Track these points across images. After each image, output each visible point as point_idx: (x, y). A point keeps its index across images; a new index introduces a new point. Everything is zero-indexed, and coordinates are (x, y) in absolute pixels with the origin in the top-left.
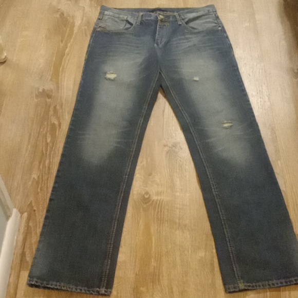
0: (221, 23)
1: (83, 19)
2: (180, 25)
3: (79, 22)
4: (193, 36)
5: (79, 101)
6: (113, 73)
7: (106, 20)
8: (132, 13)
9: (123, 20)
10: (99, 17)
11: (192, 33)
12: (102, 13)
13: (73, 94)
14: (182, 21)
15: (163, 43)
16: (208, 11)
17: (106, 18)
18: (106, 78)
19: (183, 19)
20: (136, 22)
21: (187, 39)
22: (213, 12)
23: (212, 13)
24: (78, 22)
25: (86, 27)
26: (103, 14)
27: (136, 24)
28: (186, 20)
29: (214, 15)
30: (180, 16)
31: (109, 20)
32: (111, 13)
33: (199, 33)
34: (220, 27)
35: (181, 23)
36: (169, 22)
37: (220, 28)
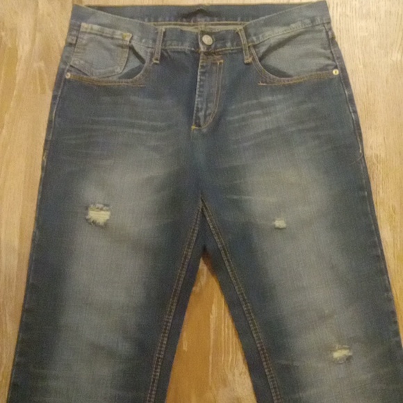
0: (340, 58)
1: (34, 41)
2: (248, 64)
3: (27, 48)
4: (275, 98)
5: (31, 288)
6: (101, 209)
7: (86, 45)
8: (142, 25)
9: (122, 46)
10: (70, 40)
11: (274, 90)
12: (74, 28)
13: (19, 262)
14: (253, 51)
15: (210, 120)
16: (313, 20)
17: (84, 42)
18: (87, 220)
19: (255, 47)
20: (152, 55)
21: (262, 106)
22: (323, 24)
23: (321, 28)
24: (24, 49)
25: (42, 64)
26: (78, 31)
27: (151, 60)
28: (263, 49)
29: (324, 34)
30: (248, 36)
31: (91, 45)
32: (96, 27)
33: (289, 88)
34: (336, 67)
35: (250, 60)
36: (224, 54)
37: (336, 72)
